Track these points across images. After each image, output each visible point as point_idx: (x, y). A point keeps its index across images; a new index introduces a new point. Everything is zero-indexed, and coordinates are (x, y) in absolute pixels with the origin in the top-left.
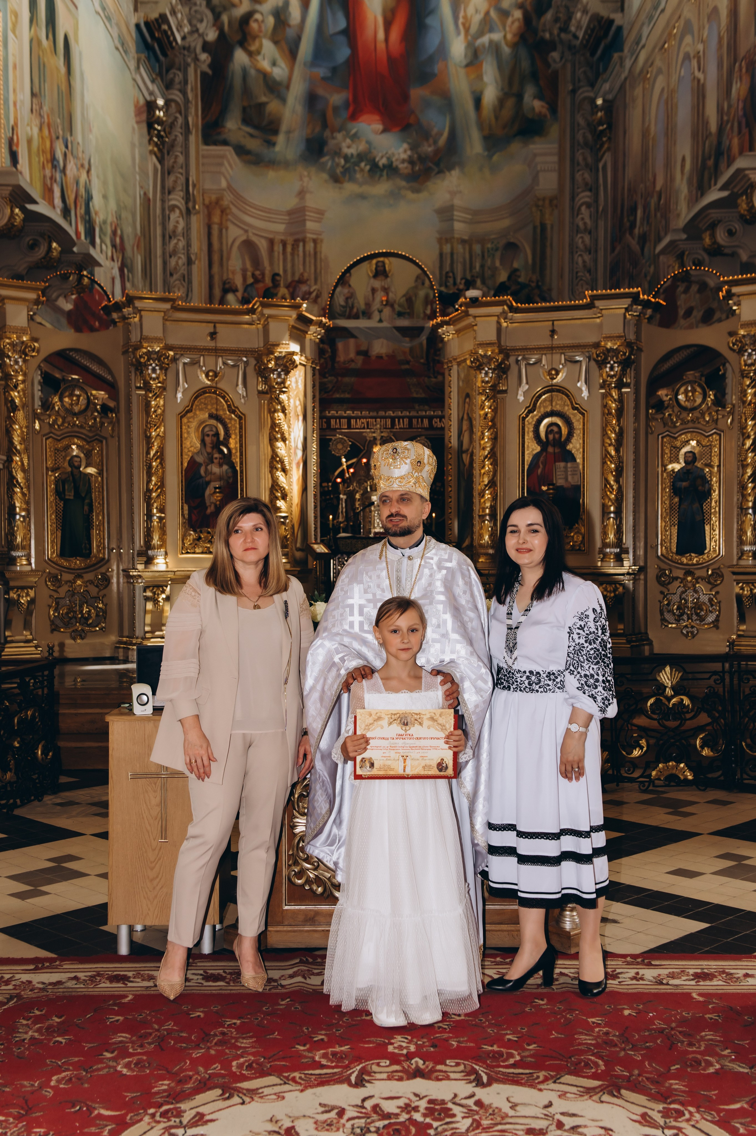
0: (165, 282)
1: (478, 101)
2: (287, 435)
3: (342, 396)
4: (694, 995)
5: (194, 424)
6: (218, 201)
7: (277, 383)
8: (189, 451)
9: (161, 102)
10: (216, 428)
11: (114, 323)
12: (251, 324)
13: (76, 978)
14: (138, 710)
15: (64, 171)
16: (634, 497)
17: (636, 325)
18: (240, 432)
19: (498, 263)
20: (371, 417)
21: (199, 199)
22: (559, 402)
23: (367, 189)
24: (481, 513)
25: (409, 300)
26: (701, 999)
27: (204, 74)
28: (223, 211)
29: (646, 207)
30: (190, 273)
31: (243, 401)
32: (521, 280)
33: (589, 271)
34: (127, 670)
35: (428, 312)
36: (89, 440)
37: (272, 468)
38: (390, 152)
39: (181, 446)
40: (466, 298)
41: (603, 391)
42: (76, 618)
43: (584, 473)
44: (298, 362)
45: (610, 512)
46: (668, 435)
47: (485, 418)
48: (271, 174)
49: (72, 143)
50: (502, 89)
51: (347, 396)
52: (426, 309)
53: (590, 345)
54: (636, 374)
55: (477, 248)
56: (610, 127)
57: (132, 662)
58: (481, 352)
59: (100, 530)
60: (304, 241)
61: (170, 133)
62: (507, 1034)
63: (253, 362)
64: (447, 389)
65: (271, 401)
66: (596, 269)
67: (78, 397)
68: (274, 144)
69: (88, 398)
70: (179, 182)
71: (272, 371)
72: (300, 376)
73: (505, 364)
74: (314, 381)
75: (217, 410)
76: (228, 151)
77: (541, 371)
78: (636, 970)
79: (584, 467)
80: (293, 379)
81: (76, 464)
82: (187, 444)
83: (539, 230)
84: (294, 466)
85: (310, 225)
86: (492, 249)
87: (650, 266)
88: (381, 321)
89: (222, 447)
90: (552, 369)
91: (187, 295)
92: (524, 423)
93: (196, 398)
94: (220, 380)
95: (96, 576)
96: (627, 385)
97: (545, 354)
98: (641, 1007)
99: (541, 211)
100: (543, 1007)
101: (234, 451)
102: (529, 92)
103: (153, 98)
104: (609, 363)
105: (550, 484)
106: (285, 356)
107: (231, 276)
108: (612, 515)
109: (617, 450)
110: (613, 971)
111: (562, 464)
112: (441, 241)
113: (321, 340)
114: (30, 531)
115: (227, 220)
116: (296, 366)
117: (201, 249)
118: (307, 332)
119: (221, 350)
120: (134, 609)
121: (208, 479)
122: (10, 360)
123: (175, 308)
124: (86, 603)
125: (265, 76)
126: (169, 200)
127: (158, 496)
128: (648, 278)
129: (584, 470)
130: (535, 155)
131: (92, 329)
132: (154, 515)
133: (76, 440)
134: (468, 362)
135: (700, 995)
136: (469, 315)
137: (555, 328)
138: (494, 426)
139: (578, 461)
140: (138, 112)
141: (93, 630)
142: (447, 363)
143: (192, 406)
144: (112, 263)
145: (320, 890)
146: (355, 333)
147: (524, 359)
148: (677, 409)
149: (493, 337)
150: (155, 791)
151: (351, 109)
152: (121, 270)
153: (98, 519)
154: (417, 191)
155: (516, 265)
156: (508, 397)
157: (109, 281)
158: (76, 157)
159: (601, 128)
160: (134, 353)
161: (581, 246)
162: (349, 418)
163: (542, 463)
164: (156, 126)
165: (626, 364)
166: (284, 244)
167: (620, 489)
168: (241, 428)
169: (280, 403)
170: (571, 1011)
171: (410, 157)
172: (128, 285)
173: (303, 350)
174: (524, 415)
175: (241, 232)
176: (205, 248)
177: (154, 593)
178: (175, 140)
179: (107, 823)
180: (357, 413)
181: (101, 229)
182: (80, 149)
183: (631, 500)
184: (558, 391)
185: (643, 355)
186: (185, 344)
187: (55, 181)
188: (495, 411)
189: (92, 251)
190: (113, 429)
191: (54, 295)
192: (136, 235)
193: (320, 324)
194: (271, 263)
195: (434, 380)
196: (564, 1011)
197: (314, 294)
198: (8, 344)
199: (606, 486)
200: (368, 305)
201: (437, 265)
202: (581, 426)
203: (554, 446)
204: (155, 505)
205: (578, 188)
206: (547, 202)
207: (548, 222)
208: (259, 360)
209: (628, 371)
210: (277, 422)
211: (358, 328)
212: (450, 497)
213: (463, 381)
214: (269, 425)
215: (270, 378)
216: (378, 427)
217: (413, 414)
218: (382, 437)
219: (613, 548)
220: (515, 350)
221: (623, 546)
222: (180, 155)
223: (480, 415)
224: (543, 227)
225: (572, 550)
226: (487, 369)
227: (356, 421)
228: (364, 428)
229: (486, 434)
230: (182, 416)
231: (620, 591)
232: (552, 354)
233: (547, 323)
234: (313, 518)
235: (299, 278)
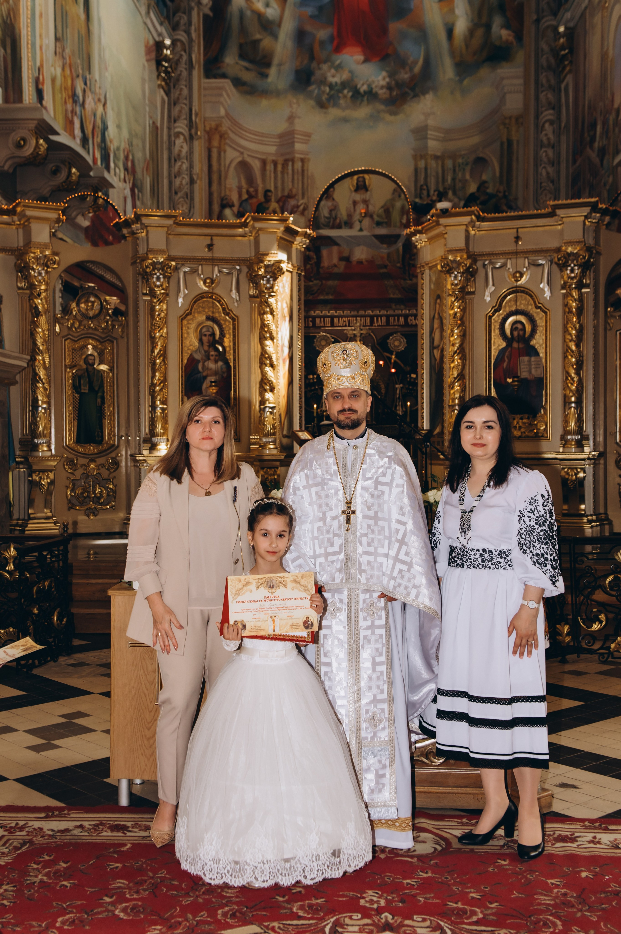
0: (170, 199)
1: (450, 32)
2: (274, 334)
3: (326, 297)
5: (193, 326)
6: (217, 127)
7: (266, 288)
8: (189, 349)
9: (168, 42)
10: (213, 328)
11: (124, 237)
12: (243, 236)
13: (81, 827)
15: (83, 105)
16: (594, 388)
17: (595, 231)
18: (233, 332)
19: (468, 177)
20: (352, 316)
21: (201, 126)
22: (523, 302)
23: (349, 113)
24: (451, 404)
25: (387, 210)
27: (206, 16)
28: (221, 137)
29: (605, 123)
30: (192, 191)
31: (236, 304)
32: (490, 190)
33: (552, 182)
35: (404, 221)
36: (102, 340)
37: (262, 364)
38: (370, 80)
39: (182, 345)
40: (437, 210)
41: (564, 291)
42: (89, 497)
43: (546, 366)
44: (285, 270)
45: (572, 402)
47: (454, 317)
48: (264, 102)
49: (90, 80)
50: (472, 21)
51: (331, 297)
52: (401, 218)
53: (552, 250)
54: (595, 275)
55: (449, 163)
56: (571, 51)
58: (450, 257)
59: (111, 420)
60: (293, 161)
61: (176, 69)
62: (471, 892)
63: (245, 270)
64: (420, 291)
66: (559, 179)
67: (93, 303)
68: (266, 76)
69: (101, 304)
70: (183, 112)
71: (262, 277)
72: (287, 281)
73: (473, 268)
74: (299, 286)
75: (213, 312)
76: (226, 83)
77: (506, 274)
78: (594, 835)
80: (281, 285)
81: (91, 362)
82: (187, 343)
83: (505, 146)
84: (281, 362)
85: (298, 146)
86: (463, 164)
87: (609, 176)
88: (361, 230)
89: (217, 346)
90: (517, 272)
91: (190, 211)
92: (490, 322)
93: (195, 302)
94: (216, 286)
95: (107, 460)
96: (587, 286)
97: (510, 259)
98: (598, 870)
99: (508, 128)
100: (505, 867)
101: (228, 349)
102: (497, 22)
103: (161, 39)
104: (570, 266)
105: (515, 376)
106: (273, 264)
107: (228, 193)
108: (573, 405)
109: (578, 346)
110: (571, 835)
111: (526, 359)
112: (416, 158)
113: (307, 248)
114: (50, 421)
115: (226, 144)
116: (283, 273)
117: (202, 170)
118: (293, 243)
119: (217, 260)
121: (205, 374)
122: (35, 272)
123: (178, 224)
124: (99, 484)
125: (260, 16)
126: (175, 128)
127: (161, 390)
128: (607, 187)
130: (502, 79)
131: (107, 243)
132: (157, 406)
133: (91, 341)
134: (439, 267)
136: (440, 225)
137: (519, 235)
138: (463, 324)
139: (541, 355)
140: (148, 51)
141: (105, 508)
143: (191, 310)
144: (124, 184)
146: (338, 241)
147: (491, 263)
149: (462, 244)
150: (151, 659)
151: (336, 42)
152: (132, 190)
154: (394, 113)
155: (484, 177)
156: (476, 297)
157: (122, 199)
158: (94, 93)
159: (563, 53)
160: (141, 263)
161: (545, 159)
162: (332, 317)
163: (507, 357)
164: (164, 63)
165: (585, 267)
166: (275, 164)
167: (580, 381)
168: (234, 328)
169: (269, 305)
170: (531, 872)
171: (388, 83)
172: (138, 203)
173: (289, 259)
174: (490, 314)
175: (237, 154)
176: (206, 169)
178: (180, 75)
179: (110, 683)
180: (340, 312)
181: (115, 155)
182: (98, 86)
183: (591, 391)
184: (523, 292)
185: (602, 258)
186: (186, 255)
187: (76, 114)
188: (464, 310)
189: (106, 175)
190: (122, 330)
191: (74, 214)
192: (145, 159)
193: (305, 235)
194: (264, 181)
195: (409, 282)
196: (525, 872)
197: (302, 207)
198: (33, 258)
199: (567, 378)
200: (350, 216)
201: (413, 179)
202: (544, 324)
203: (518, 342)
204: (159, 397)
205: (542, 107)
206: (513, 120)
207: (514, 138)
208: (250, 268)
209: (588, 272)
210: (266, 323)
211: (340, 237)
212: (423, 389)
213: (434, 284)
214: (259, 326)
215: (260, 284)
216: (358, 324)
217: (390, 312)
218: (361, 334)
219: (574, 435)
220: (482, 255)
221: (584, 433)
222: (184, 87)
223: (450, 314)
224: (510, 143)
225: (536, 437)
226: (456, 273)
227: (339, 320)
228: (346, 326)
229: (456, 331)
230: (182, 318)
231: (581, 475)
232: (517, 258)
233: (512, 230)
234: (298, 408)
235: (288, 194)
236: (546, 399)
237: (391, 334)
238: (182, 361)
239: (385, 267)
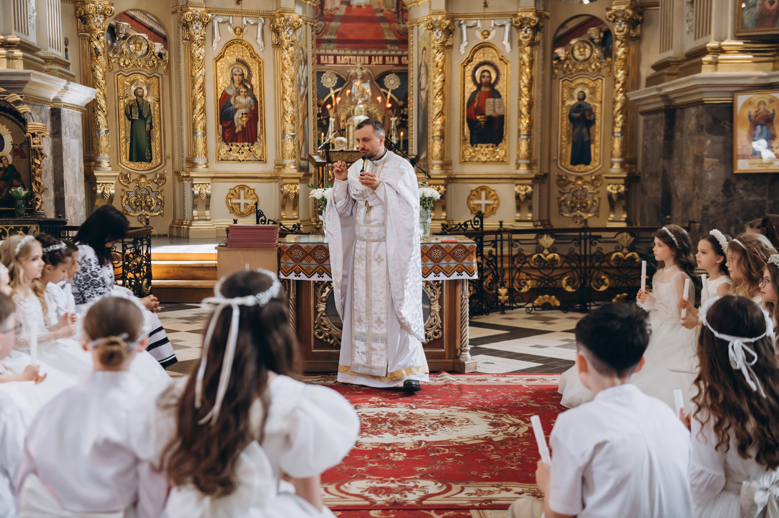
2: (294, 76)
3: (329, 37)
5: (225, 67)
7: (286, 37)
10: (242, 70)
16: (541, 124)
17: (544, 0)
18: (259, 73)
20: (352, 55)
22: (490, 55)
24: (433, 135)
31: (261, 50)
36: (149, 78)
37: (284, 100)
39: (217, 82)
41: (520, 48)
42: (141, 206)
43: (507, 106)
45: (524, 135)
46: (566, 79)
47: (437, 66)
51: (333, 37)
53: (511, 14)
54: (544, 35)
57: (184, 238)
58: (434, 18)
59: (158, 142)
63: (268, 21)
64: (410, 43)
65: (282, 50)
67: (141, 44)
69: (148, 45)
71: (283, 28)
72: (303, 32)
73: (451, 27)
74: (312, 35)
75: (242, 56)
77: (477, 32)
79: (507, 102)
80: (298, 34)
81: (140, 94)
82: (221, 81)
84: (299, 98)
89: (246, 84)
90: (485, 31)
92: (465, 70)
94: (244, 35)
95: (156, 176)
96: (537, 44)
97: (480, 20)
101: (255, 87)
104: (524, 28)
105: (482, 114)
106: (292, 19)
108: (525, 138)
109: (529, 91)
111: (491, 100)
116: (301, 25)
118: (307, 0)
119: (245, 12)
120: (184, 200)
121: (236, 107)
122: (94, 19)
124: (149, 195)
127: (202, 119)
132: (198, 132)
133: (139, 78)
134: (425, 25)
137: (487, 1)
138: (443, 72)
139: (503, 97)
141: (154, 214)
142: (410, 24)
147: (465, 23)
148: (572, 61)
149: (442, 7)
153: (156, 134)
156: (454, 50)
160: (182, 13)
162: (335, 56)
163: (477, 99)
165: (536, 29)
167: (531, 119)
168: (260, 69)
169: (289, 51)
173: (305, 13)
174: (464, 64)
177: (200, 189)
180: (342, 51)
183: (539, 126)
184: (490, 47)
185: (549, 22)
186: (219, 7)
188: (444, 61)
190: (166, 69)
198: (91, 7)
199: (521, 116)
202: (505, 73)
203: (486, 86)
204: (198, 126)
208: (273, 20)
209: (538, 34)
210: (287, 66)
212: (412, 122)
213: (421, 38)
214: (281, 68)
215: (282, 34)
217: (386, 53)
219: (525, 160)
220: (459, 16)
221: (533, 159)
223: (433, 64)
225: (497, 162)
226: (438, 30)
227: (341, 58)
229: (438, 77)
230: (217, 60)
231: (529, 190)
232: (485, 19)
234: (313, 137)
237: (387, 73)
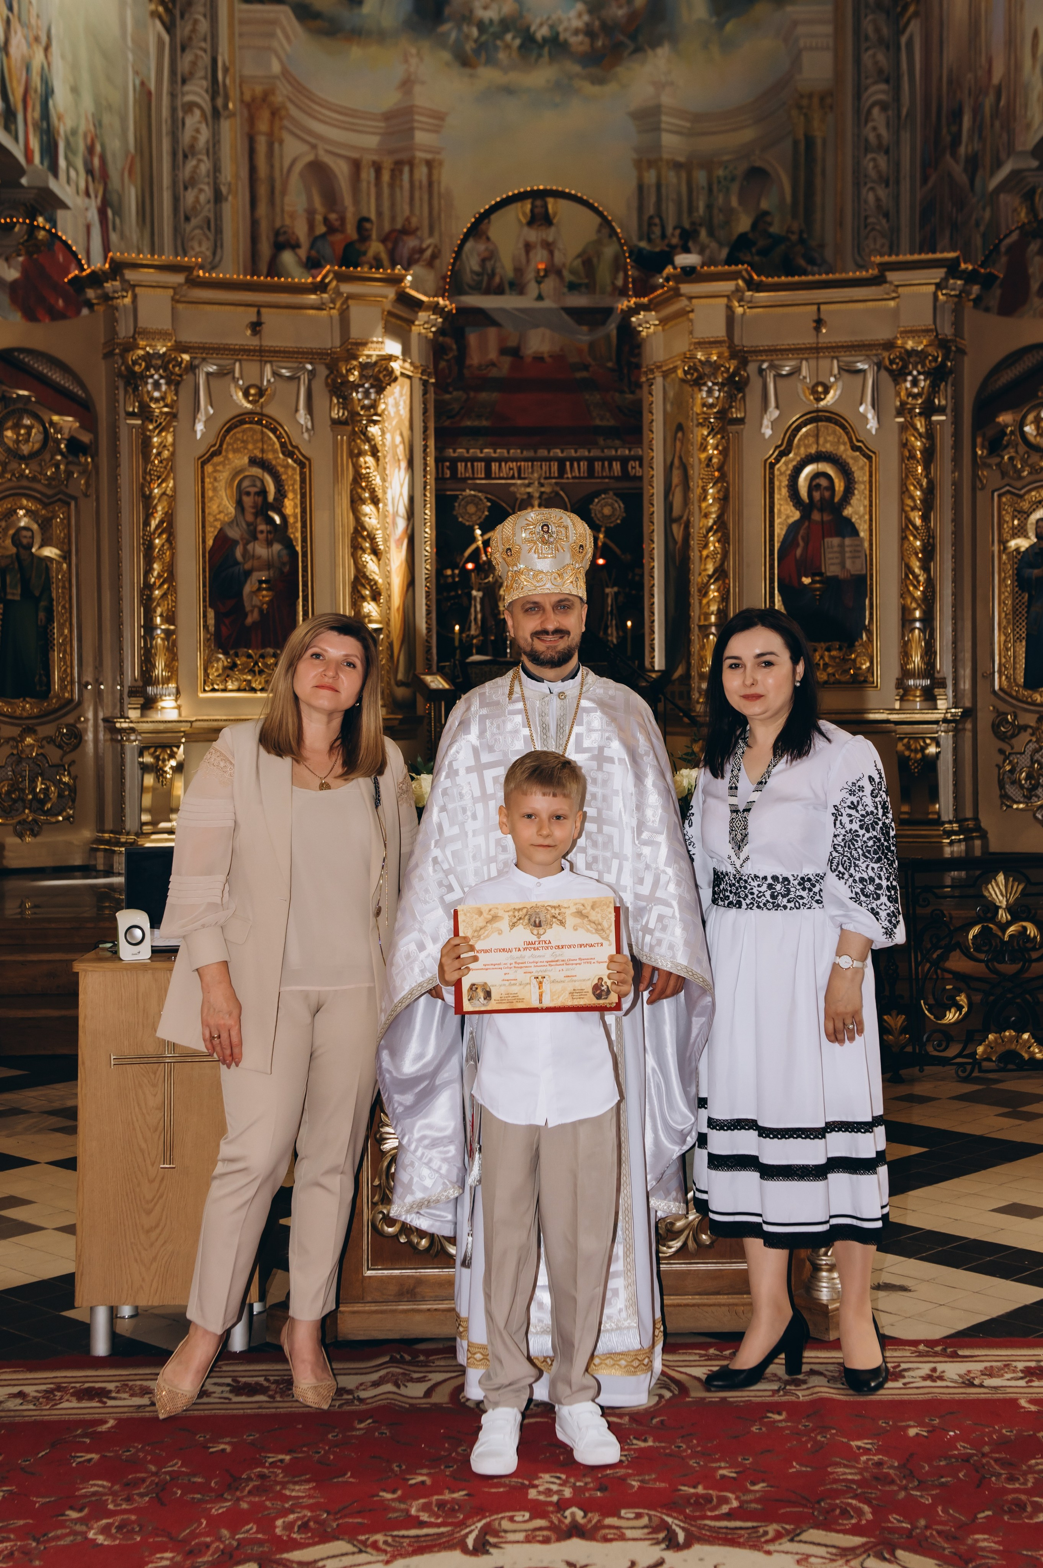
0: (176, 231)
2: (379, 493)
3: (476, 423)
4: (1023, 1403)
5: (224, 476)
6: (266, 95)
7: (363, 407)
8: (216, 520)
10: (262, 481)
12: (319, 308)
13: (21, 1395)
14: (126, 952)
16: (954, 594)
17: (954, 311)
18: (301, 488)
19: (734, 202)
20: (526, 460)
21: (234, 93)
22: (830, 438)
23: (516, 78)
24: (702, 623)
25: (588, 262)
26: (1033, 1408)
28: (274, 114)
29: (977, 111)
30: (218, 216)
31: (306, 436)
32: (774, 229)
33: (886, 215)
34: (110, 886)
36: (45, 500)
37: (356, 548)
38: (554, 17)
39: (203, 511)
40: (675, 268)
41: (901, 420)
42: (23, 800)
43: (871, 555)
44: (398, 373)
45: (915, 620)
46: (1008, 492)
47: (708, 466)
48: (356, 52)
51: (485, 423)
52: (615, 278)
53: (880, 345)
54: (955, 391)
55: (701, 177)
57: (119, 874)
58: (700, 356)
59: (65, 652)
60: (411, 164)
62: (721, 1468)
63: (323, 371)
64: (646, 417)
65: (353, 436)
66: (898, 212)
67: (29, 428)
68: (361, 2)
69: (46, 431)
70: (200, 64)
71: (355, 387)
72: (401, 395)
73: (741, 376)
74: (425, 403)
75: (262, 451)
76: (284, 14)
77: (800, 386)
79: (871, 545)
80: (391, 401)
81: (25, 541)
82: (213, 507)
83: (802, 147)
84: (393, 545)
85: (421, 137)
86: (725, 178)
87: (984, 210)
88: (540, 298)
89: (271, 513)
90: (818, 383)
91: (214, 256)
92: (772, 473)
93: (228, 431)
94: (267, 403)
95: (59, 729)
96: (941, 410)
97: (807, 359)
98: (936, 1422)
99: (806, 115)
100: (780, 1424)
101: (291, 520)
104: (910, 373)
105: (815, 573)
106: (376, 363)
107: (288, 221)
108: (918, 625)
109: (925, 518)
111: (836, 541)
112: (640, 165)
113: (439, 333)
115: (282, 128)
116: (396, 379)
117: (237, 176)
118: (413, 322)
119: (270, 351)
120: (123, 784)
121: (247, 566)
123: (194, 283)
124: (42, 775)
126: (183, 94)
127: (164, 596)
128: (980, 230)
129: (871, 549)
130: (795, 24)
132: (156, 627)
133: (25, 502)
134: (680, 373)
135: (1032, 1401)
136: (681, 295)
137: (822, 316)
138: (723, 477)
139: (862, 534)
141: (53, 820)
142: (646, 373)
144: (87, 200)
145: (424, 1242)
146: (498, 317)
147: (772, 367)
148: (1022, 448)
149: (719, 331)
150: (154, 1085)
152: (102, 212)
153: (61, 634)
154: (600, 81)
155: (764, 205)
156: (747, 430)
160: (123, 354)
161: (873, 174)
162: (488, 461)
163: (803, 538)
165: (938, 375)
166: (378, 169)
167: (930, 583)
168: (303, 481)
169: (368, 440)
171: (587, 25)
173: (406, 352)
174: (772, 460)
175: (305, 148)
176: (244, 173)
177: (157, 758)
179: (75, 1145)
180: (501, 452)
181: (68, 144)
182: (34, 12)
183: (948, 599)
184: (829, 420)
185: (966, 359)
186: (209, 341)
188: (724, 453)
190: (87, 484)
192: (127, 152)
193: (436, 309)
194: (356, 201)
195: (629, 396)
196: (813, 1430)
197: (428, 253)
199: (907, 576)
200: (519, 271)
201: (635, 204)
202: (866, 478)
203: (821, 510)
204: (159, 610)
205: (867, 78)
206: (816, 101)
207: (818, 134)
208: (333, 368)
209: (942, 386)
210: (364, 471)
211: (503, 310)
212: (653, 595)
213: (672, 404)
214: (351, 477)
215: (352, 399)
216: (536, 475)
217: (595, 453)
218: (542, 493)
219: (919, 678)
220: (757, 352)
221: (937, 675)
222: (201, 18)
223: (700, 460)
224: (810, 141)
225: (853, 683)
226: (710, 384)
227: (500, 466)
228: (513, 478)
229: (711, 491)
230: (205, 461)
231: (932, 750)
232: (817, 358)
233: (809, 308)
234: (425, 632)
235: (403, 226)
236: (871, 614)
237: (597, 494)
238: (204, 542)
239: (586, 367)
